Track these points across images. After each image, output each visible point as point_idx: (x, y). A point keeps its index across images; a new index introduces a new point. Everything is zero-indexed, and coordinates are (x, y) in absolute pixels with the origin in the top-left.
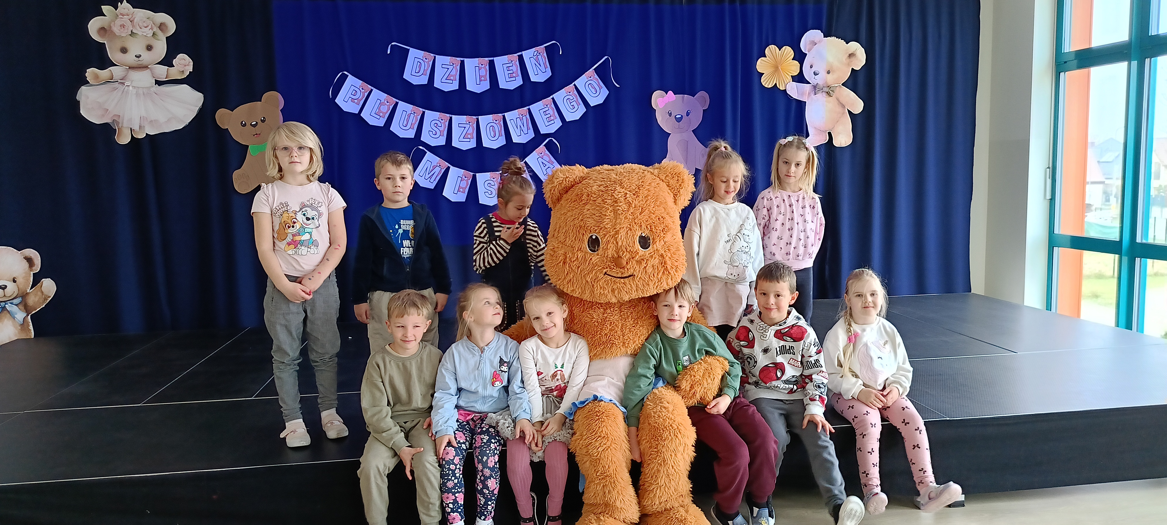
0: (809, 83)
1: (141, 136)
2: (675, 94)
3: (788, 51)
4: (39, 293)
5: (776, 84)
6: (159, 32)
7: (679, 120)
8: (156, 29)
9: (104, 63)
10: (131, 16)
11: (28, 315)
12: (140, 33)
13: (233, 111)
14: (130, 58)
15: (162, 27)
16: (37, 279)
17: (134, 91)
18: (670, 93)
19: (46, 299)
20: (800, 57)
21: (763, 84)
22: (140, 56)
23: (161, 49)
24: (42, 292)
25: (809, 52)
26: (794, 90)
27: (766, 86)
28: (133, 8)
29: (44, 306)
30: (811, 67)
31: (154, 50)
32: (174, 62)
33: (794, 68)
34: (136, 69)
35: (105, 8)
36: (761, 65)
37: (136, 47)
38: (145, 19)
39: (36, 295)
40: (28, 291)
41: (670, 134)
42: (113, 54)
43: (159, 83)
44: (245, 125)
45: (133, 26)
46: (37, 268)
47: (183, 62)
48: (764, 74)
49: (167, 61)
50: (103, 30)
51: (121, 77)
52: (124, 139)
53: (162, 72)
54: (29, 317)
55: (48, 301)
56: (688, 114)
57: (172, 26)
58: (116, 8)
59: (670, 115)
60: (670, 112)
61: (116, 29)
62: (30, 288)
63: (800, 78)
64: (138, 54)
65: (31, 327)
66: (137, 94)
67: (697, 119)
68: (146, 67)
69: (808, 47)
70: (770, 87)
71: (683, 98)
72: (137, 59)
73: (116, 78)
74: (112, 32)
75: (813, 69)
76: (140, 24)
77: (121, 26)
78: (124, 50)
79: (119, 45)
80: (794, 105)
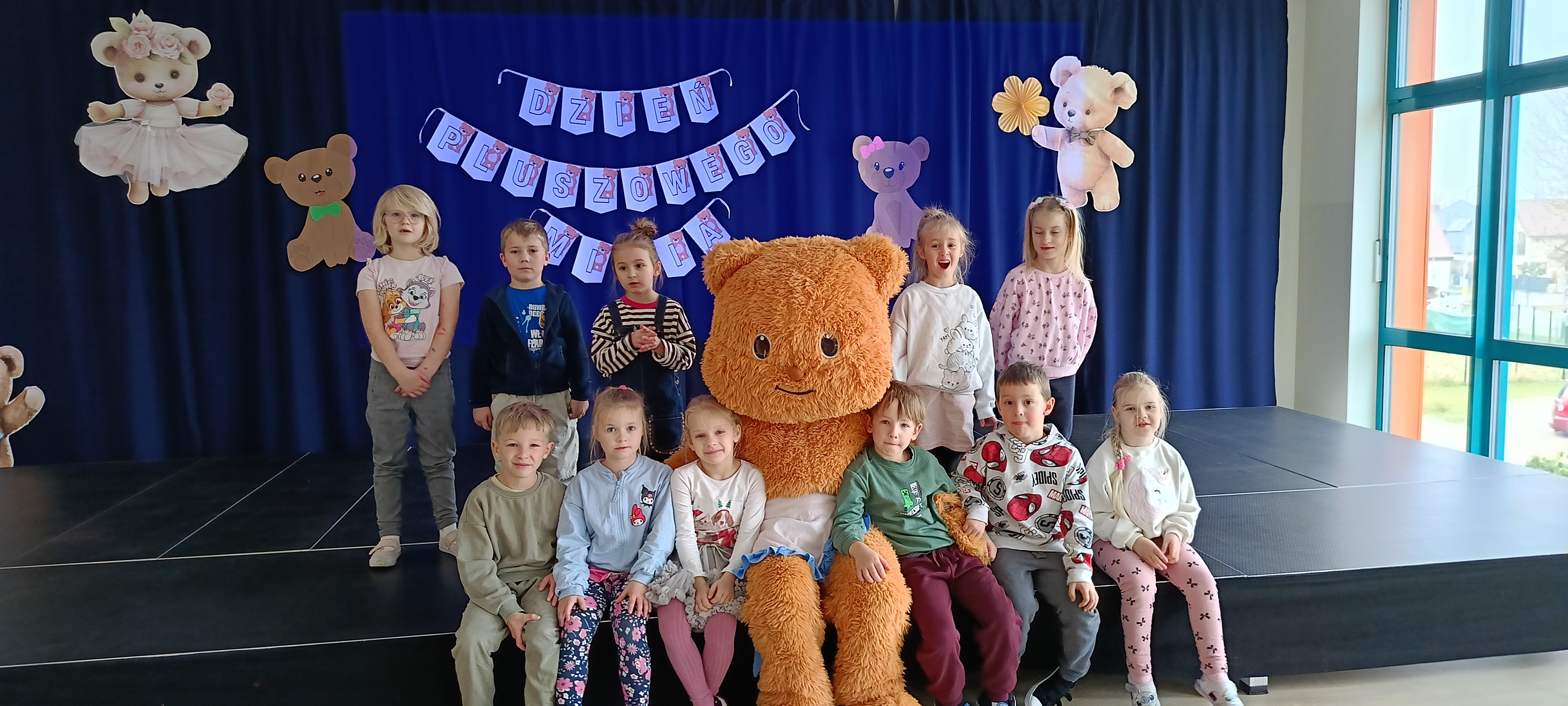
0: (1061, 126)
1: (163, 193)
2: (883, 141)
3: (1034, 83)
4: (22, 406)
5: (1018, 127)
6: (188, 54)
7: (889, 175)
8: (184, 50)
9: (113, 94)
10: (149, 31)
11: (5, 436)
12: (162, 55)
13: (287, 161)
14: (148, 88)
15: (192, 46)
16: (19, 387)
17: (154, 133)
18: (878, 138)
19: (30, 414)
20: (1050, 92)
21: (1001, 128)
22: (162, 86)
23: (191, 76)
24: (26, 405)
25: (1061, 85)
26: (1042, 136)
27: (1005, 130)
28: (153, 21)
29: (28, 423)
30: (1065, 105)
31: (180, 78)
32: (209, 93)
33: (1042, 106)
34: (157, 103)
35: (116, 22)
36: (998, 102)
37: (156, 74)
38: (169, 36)
39: (17, 408)
40: (6, 403)
41: (878, 193)
42: (125, 83)
43: (187, 122)
44: (304, 179)
45: (153, 45)
46: (19, 371)
47: (220, 94)
48: (1002, 114)
49: (199, 93)
50: (111, 51)
51: (135, 114)
52: (139, 198)
53: (192, 107)
54: (8, 438)
55: (34, 416)
56: (901, 167)
57: (205, 46)
58: (129, 20)
59: (878, 168)
60: (877, 164)
61: (129, 49)
62: (9, 399)
63: (1050, 120)
64: (159, 82)
65: (10, 453)
66: (158, 138)
67: (913, 174)
68: (170, 101)
69: (1060, 79)
70: (1010, 131)
71: (895, 146)
72: (158, 89)
73: (129, 114)
74: (124, 52)
75: (1068, 108)
76: (163, 42)
77: (136, 44)
78: (140, 78)
79: (133, 70)
80: (1042, 155)
